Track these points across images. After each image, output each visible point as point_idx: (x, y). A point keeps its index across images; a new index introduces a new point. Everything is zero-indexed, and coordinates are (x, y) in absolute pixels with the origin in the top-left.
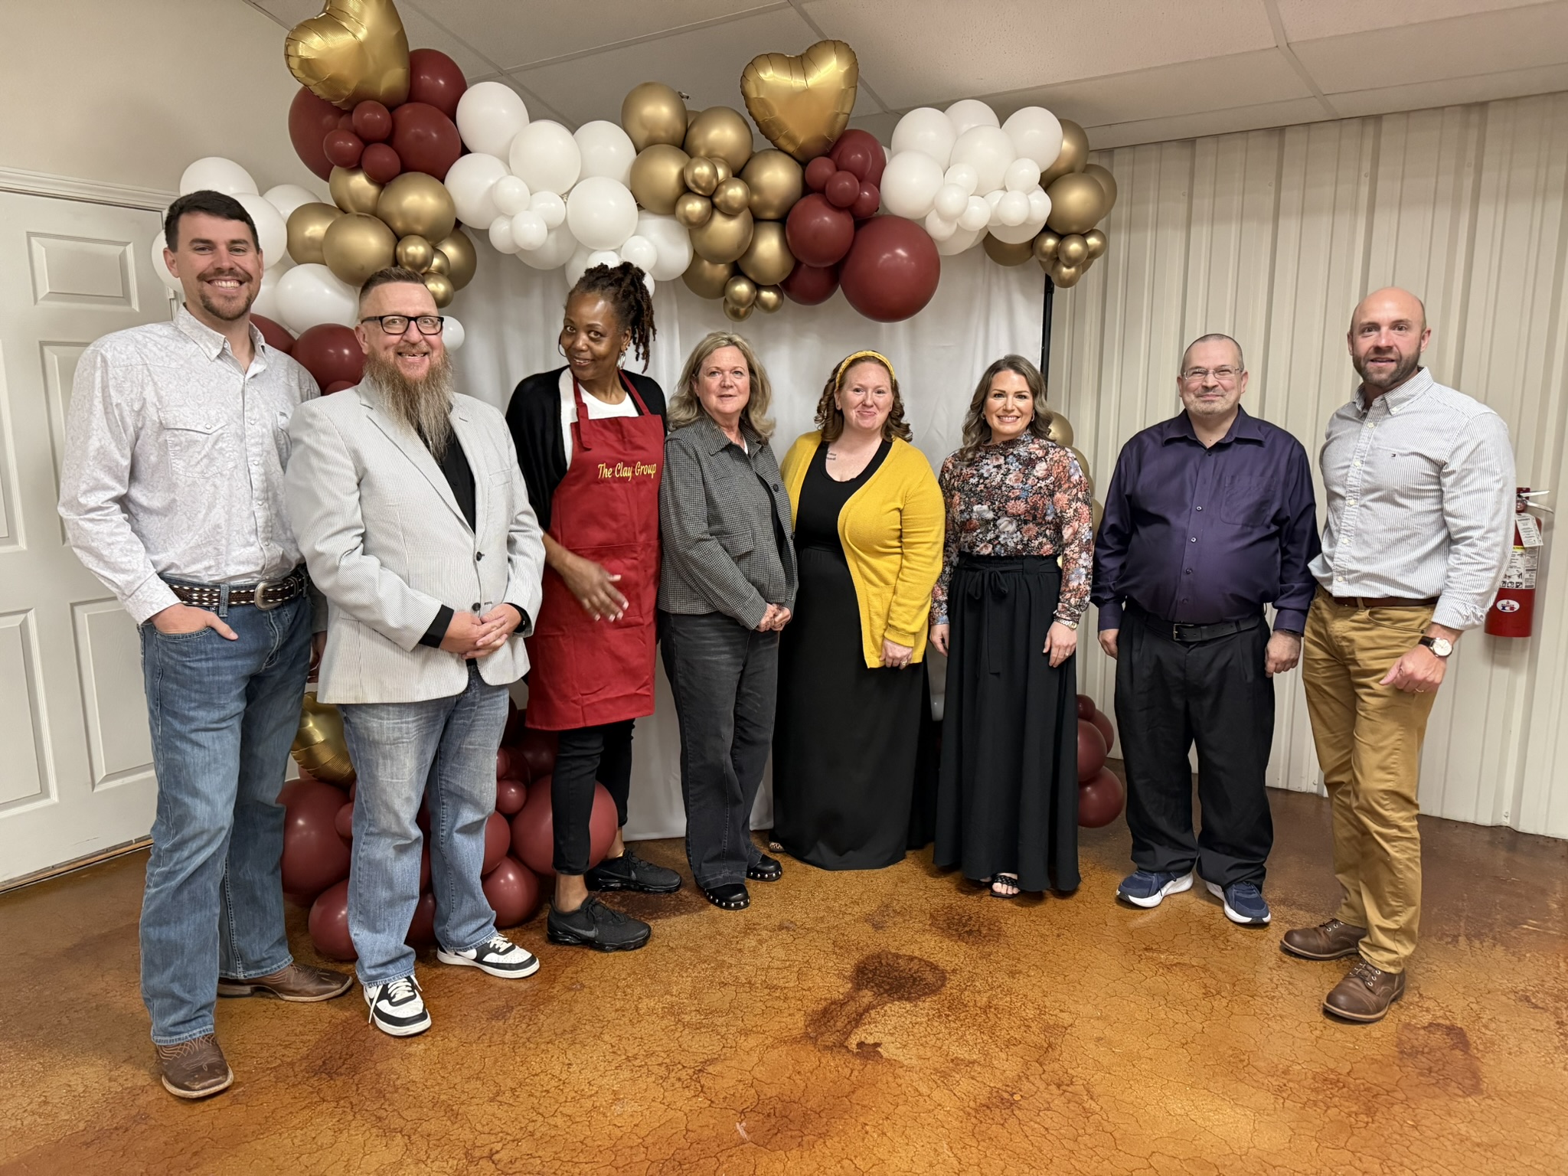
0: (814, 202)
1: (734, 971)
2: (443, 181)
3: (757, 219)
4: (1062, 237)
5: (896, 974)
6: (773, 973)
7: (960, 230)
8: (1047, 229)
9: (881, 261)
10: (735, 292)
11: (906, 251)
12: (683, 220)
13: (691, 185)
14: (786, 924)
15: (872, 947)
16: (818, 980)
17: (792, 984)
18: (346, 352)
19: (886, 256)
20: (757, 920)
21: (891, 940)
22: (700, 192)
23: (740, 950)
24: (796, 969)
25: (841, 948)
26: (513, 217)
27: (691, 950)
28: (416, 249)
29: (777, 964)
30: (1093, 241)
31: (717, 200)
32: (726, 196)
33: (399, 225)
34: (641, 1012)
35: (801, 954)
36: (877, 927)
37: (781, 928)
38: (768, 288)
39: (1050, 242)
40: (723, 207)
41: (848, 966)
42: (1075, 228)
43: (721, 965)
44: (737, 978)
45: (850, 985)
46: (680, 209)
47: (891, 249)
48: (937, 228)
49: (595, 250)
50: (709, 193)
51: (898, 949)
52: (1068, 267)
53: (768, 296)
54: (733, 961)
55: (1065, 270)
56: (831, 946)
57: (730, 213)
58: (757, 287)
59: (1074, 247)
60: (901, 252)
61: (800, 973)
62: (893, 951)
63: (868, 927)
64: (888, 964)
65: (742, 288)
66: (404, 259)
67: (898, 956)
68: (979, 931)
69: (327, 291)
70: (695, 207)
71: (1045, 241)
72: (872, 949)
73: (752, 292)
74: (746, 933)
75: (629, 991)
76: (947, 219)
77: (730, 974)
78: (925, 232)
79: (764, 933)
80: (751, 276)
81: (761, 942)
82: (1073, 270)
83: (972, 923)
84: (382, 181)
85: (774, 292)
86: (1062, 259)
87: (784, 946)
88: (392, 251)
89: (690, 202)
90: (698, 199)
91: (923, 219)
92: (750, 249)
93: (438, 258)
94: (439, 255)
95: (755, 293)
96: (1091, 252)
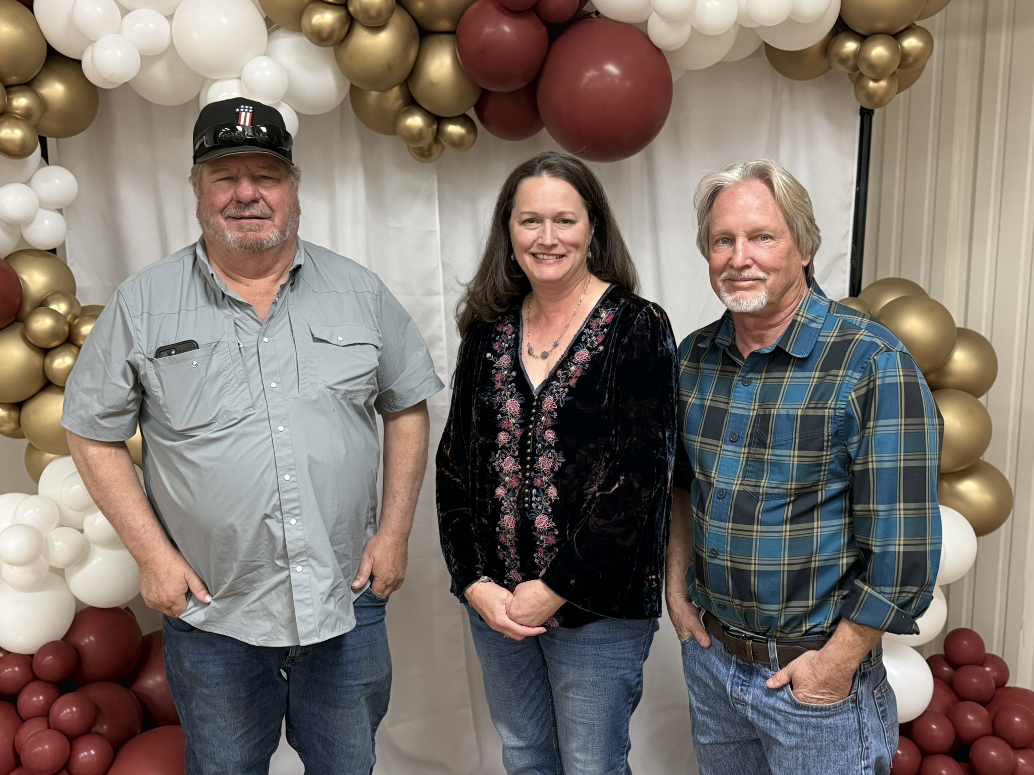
0: (487, 8)
3: (423, 32)
4: (863, 38)
7: (697, 35)
8: (842, 28)
9: (585, 80)
10: (409, 129)
11: (618, 65)
19: (591, 74)
30: (911, 43)
31: (351, 9)
38: (453, 120)
39: (851, 46)
40: (360, 17)
42: (880, 26)
46: (305, 22)
47: (598, 63)
48: (662, 33)
49: (214, 81)
52: (876, 80)
53: (454, 130)
55: (872, 84)
57: (376, 24)
58: (437, 120)
59: (879, 51)
60: (612, 69)
65: (415, 121)
70: (326, 18)
71: (843, 46)
73: (429, 125)
76: (671, 20)
78: (647, 38)
80: (426, 107)
82: (883, 83)
85: (463, 125)
86: (864, 69)
89: (316, 12)
90: (327, 8)
91: (646, 23)
92: (414, 72)
93: (24, 96)
94: (27, 94)
95: (435, 127)
96: (911, 60)
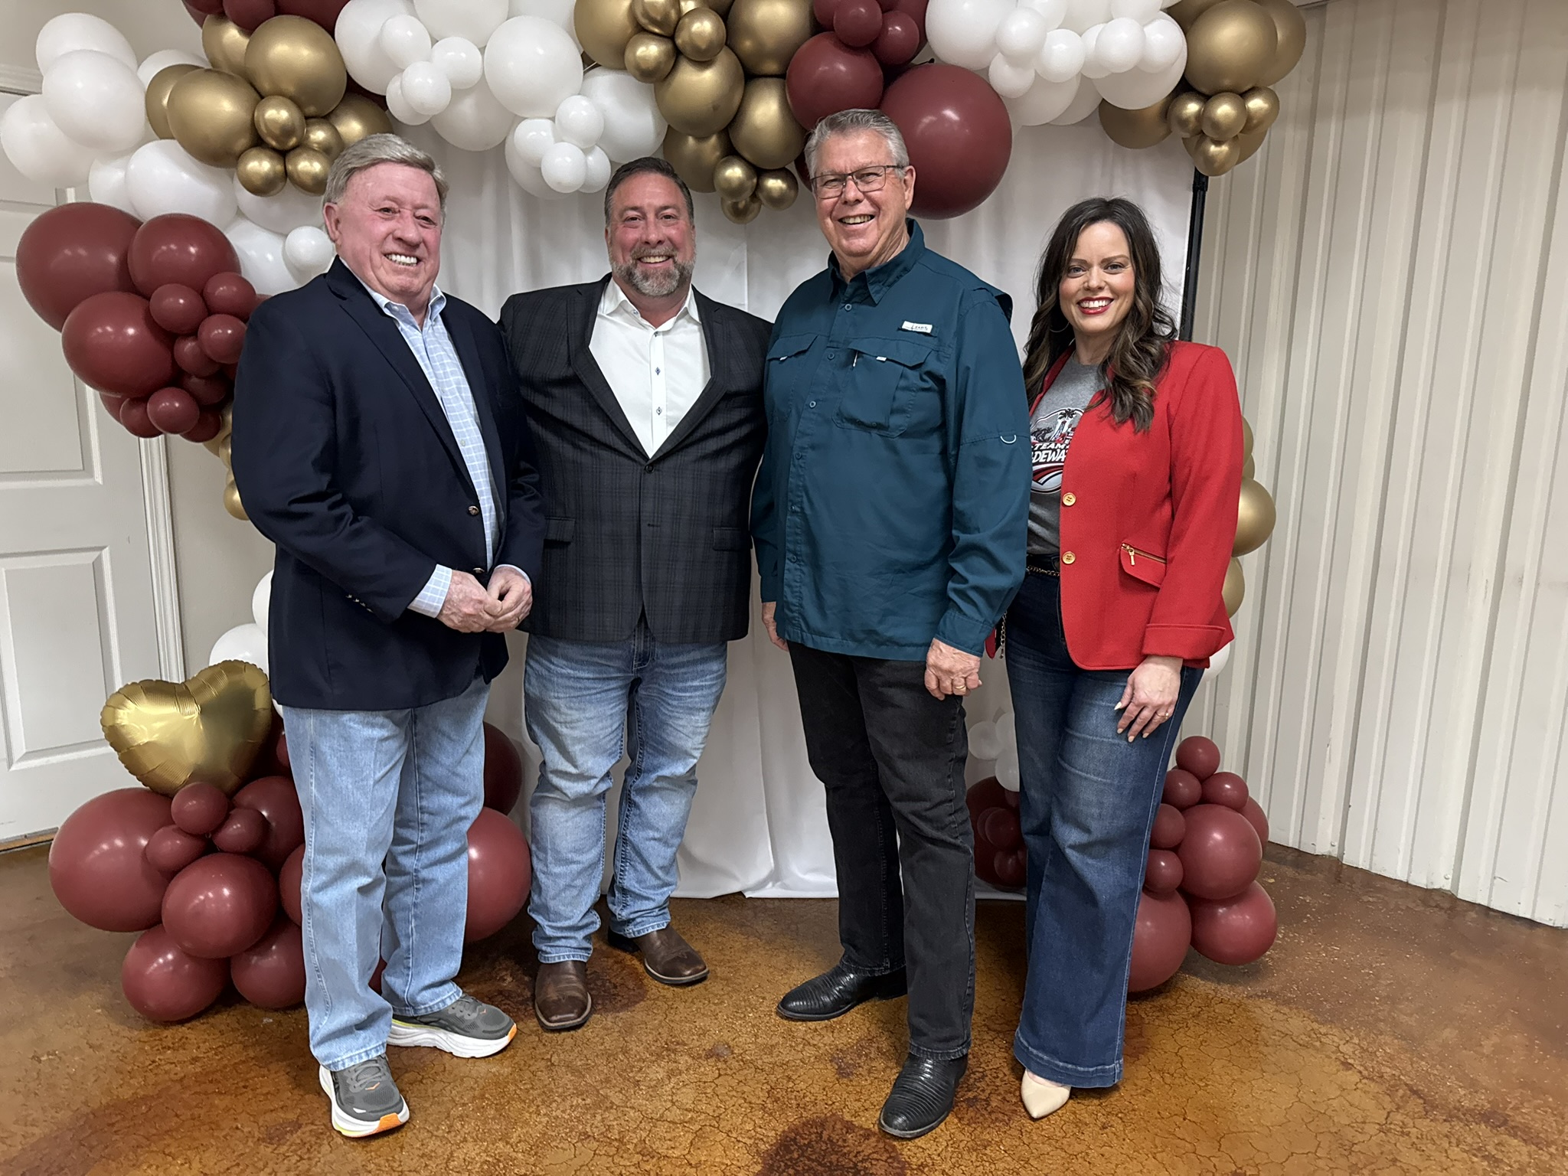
0: (824, 42)
1: (611, 1116)
2: (331, 31)
3: (749, 76)
4: (1206, 98)
5: (834, 1158)
6: (661, 1129)
7: (1043, 82)
8: (1185, 88)
9: (921, 126)
10: (728, 180)
11: (957, 111)
12: (637, 73)
13: (643, 21)
14: (721, 1049)
15: (821, 1106)
16: (719, 1151)
17: (677, 1153)
18: (193, 250)
19: (927, 120)
20: (684, 1038)
21: (852, 1097)
22: (657, 30)
23: (637, 1083)
24: (697, 1127)
25: (777, 1100)
26: (403, 71)
27: (574, 1071)
28: (277, 114)
29: (675, 1114)
30: (1256, 104)
31: (679, 41)
32: (690, 33)
33: (266, 86)
34: (452, 1165)
35: (716, 1101)
36: (843, 1073)
37: (712, 1054)
38: (776, 173)
39: (1192, 108)
40: (688, 50)
41: (772, 1132)
42: (1227, 82)
43: (602, 1103)
44: (609, 1128)
45: (758, 1168)
46: (628, 55)
47: (936, 110)
48: (1005, 78)
49: (525, 119)
50: (669, 32)
51: (856, 1115)
52: (1218, 143)
53: (774, 184)
54: (616, 1098)
55: (1213, 148)
56: (763, 1095)
57: (703, 61)
58: (758, 172)
59: (1224, 110)
60: (950, 114)
61: (699, 1135)
62: (847, 1117)
63: (830, 1072)
64: (829, 1139)
65: (735, 172)
66: (263, 128)
67: (849, 1127)
68: (987, 1101)
69: (185, 176)
70: (650, 51)
71: (1184, 107)
72: (822, 1110)
73: (749, 178)
74: (659, 1056)
75: (458, 1125)
77: (603, 1120)
78: (990, 85)
79: (684, 1060)
80: (747, 155)
81: (671, 1074)
82: (1225, 148)
83: (982, 1085)
84: (248, 27)
85: (784, 180)
86: (1207, 131)
87: (700, 1085)
88: (249, 118)
89: (642, 44)
90: (653, 40)
91: (986, 70)
92: (738, 116)
93: (323, 130)
94: (325, 127)
95: (755, 180)
96: (1255, 122)
